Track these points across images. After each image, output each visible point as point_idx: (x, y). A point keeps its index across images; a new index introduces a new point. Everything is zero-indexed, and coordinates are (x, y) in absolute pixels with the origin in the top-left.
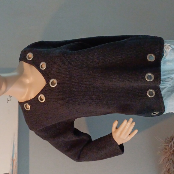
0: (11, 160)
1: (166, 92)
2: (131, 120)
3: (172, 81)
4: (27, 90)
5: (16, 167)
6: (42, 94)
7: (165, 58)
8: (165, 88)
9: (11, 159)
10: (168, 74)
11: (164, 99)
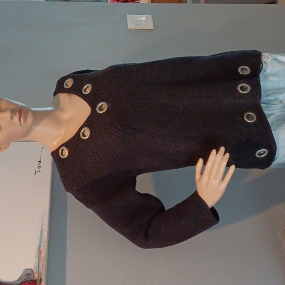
0: (37, 251)
1: (275, 121)
2: (222, 149)
3: (280, 105)
4: (63, 131)
5: (45, 260)
6: (87, 126)
7: (265, 71)
8: (271, 115)
9: (37, 249)
10: (274, 93)
11: (272, 129)
